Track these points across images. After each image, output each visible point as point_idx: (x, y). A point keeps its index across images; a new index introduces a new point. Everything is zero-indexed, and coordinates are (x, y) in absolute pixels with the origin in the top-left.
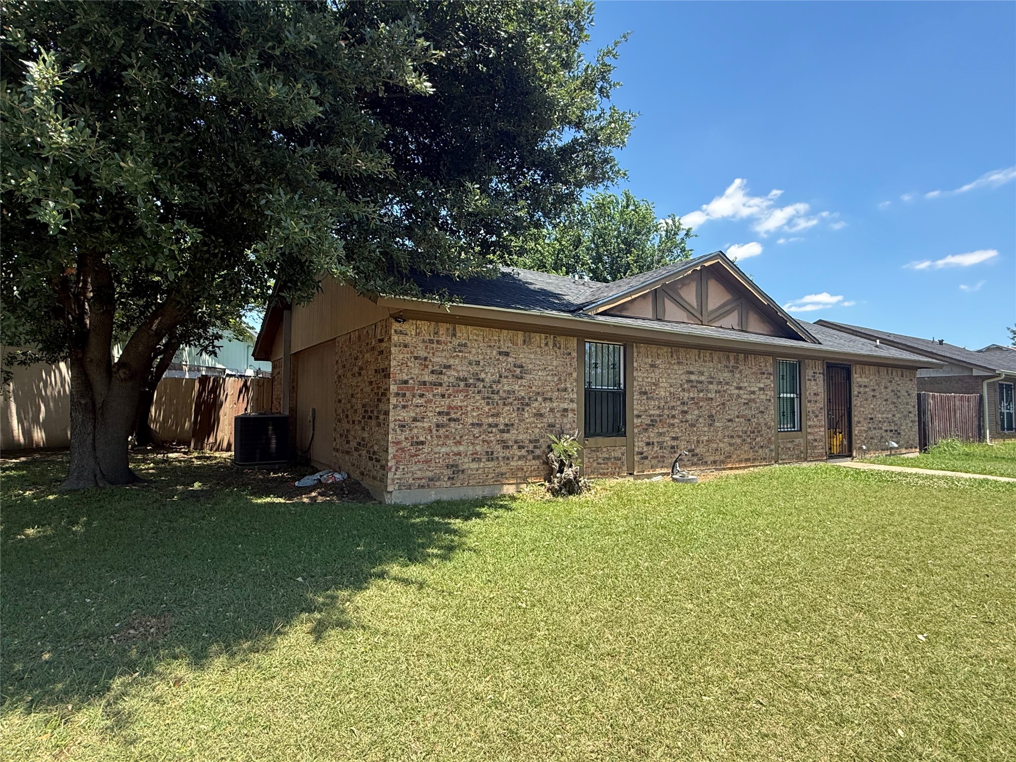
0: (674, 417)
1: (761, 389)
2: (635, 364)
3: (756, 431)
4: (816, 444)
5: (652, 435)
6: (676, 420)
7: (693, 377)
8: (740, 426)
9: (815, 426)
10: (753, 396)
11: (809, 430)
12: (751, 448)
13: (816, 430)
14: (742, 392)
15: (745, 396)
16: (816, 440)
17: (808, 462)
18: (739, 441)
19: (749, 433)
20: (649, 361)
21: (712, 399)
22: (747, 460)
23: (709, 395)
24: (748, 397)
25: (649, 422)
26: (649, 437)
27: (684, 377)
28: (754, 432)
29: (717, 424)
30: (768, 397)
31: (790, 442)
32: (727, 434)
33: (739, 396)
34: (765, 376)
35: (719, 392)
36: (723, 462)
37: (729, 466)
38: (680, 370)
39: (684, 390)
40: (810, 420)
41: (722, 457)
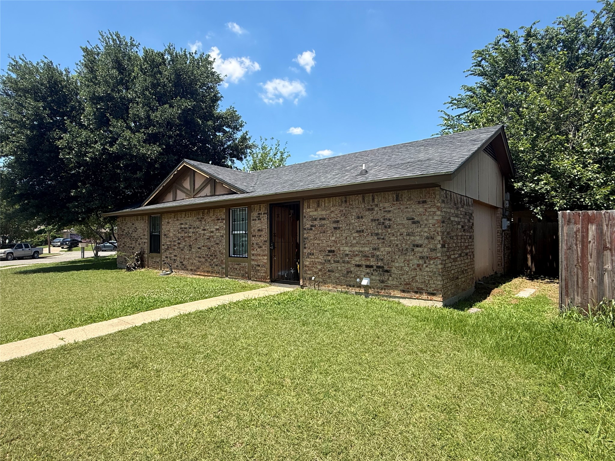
0: (175, 245)
1: (217, 229)
2: (163, 223)
3: (213, 255)
4: (259, 268)
5: (168, 253)
6: (176, 247)
7: (183, 226)
8: (204, 252)
9: (259, 255)
10: (212, 234)
11: (253, 258)
12: (210, 265)
13: (259, 258)
14: (205, 232)
15: (207, 234)
16: (259, 266)
17: (252, 280)
18: (203, 260)
19: (209, 256)
20: (167, 220)
21: (191, 237)
22: (208, 272)
23: (190, 235)
24: (209, 234)
25: (167, 248)
26: (166, 254)
27: (179, 226)
28: (212, 256)
29: (193, 250)
30: (222, 234)
31: (237, 264)
32: (197, 255)
33: (204, 234)
34: (220, 221)
35: (194, 233)
36: (195, 271)
37: (199, 273)
38: (178, 223)
39: (179, 233)
40: (253, 250)
41: (195, 268)
